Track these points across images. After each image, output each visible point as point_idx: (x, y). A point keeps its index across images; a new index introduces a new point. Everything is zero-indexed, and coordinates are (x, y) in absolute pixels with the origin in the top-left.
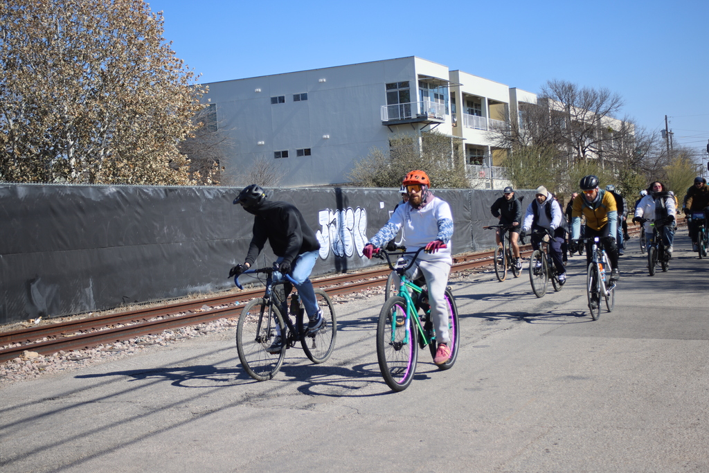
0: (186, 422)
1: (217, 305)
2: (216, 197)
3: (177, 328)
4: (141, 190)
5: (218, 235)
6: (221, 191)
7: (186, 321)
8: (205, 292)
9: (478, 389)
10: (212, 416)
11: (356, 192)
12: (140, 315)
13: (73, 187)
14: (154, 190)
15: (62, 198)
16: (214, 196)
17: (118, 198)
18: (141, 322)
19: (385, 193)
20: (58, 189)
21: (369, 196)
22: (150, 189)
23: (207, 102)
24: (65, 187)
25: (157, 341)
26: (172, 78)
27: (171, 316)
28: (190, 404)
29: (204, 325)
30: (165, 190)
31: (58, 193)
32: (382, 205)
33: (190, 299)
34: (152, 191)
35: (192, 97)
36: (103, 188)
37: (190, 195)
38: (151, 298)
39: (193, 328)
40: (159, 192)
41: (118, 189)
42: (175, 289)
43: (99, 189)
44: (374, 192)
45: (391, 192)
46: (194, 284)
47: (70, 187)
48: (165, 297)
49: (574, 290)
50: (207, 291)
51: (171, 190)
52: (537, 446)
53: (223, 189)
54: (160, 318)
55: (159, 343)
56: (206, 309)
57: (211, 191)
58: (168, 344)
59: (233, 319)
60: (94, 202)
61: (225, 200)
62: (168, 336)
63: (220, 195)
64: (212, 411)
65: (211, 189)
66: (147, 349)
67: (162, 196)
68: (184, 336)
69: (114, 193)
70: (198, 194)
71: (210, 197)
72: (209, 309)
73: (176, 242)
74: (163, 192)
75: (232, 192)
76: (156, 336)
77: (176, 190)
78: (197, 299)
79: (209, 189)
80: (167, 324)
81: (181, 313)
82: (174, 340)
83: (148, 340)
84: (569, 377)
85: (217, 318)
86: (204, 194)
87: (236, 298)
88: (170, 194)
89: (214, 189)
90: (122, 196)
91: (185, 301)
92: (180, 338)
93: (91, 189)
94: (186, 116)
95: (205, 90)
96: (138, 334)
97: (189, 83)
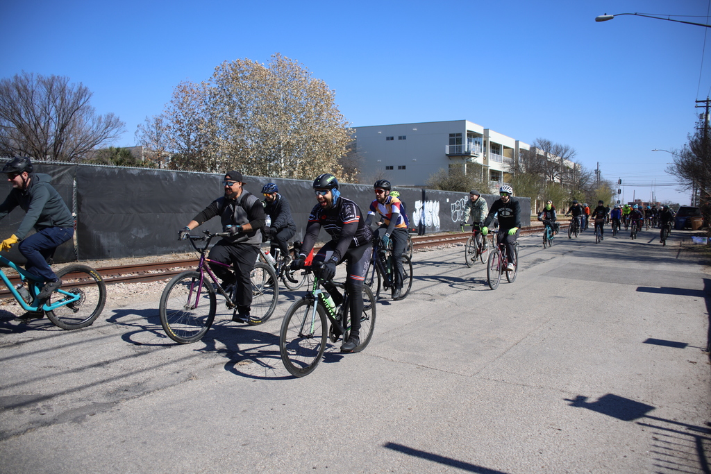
2: (365, 191)
9: (512, 299)
15: (291, 186)
19: (450, 194)
21: (441, 195)
23: (354, 138)
26: (337, 124)
31: (290, 183)
32: (448, 200)
35: (347, 134)
37: (352, 189)
44: (444, 193)
45: (454, 194)
71: (362, 190)
77: (345, 185)
84: (555, 296)
86: (359, 189)
94: (343, 145)
95: (354, 131)
97: (345, 127)
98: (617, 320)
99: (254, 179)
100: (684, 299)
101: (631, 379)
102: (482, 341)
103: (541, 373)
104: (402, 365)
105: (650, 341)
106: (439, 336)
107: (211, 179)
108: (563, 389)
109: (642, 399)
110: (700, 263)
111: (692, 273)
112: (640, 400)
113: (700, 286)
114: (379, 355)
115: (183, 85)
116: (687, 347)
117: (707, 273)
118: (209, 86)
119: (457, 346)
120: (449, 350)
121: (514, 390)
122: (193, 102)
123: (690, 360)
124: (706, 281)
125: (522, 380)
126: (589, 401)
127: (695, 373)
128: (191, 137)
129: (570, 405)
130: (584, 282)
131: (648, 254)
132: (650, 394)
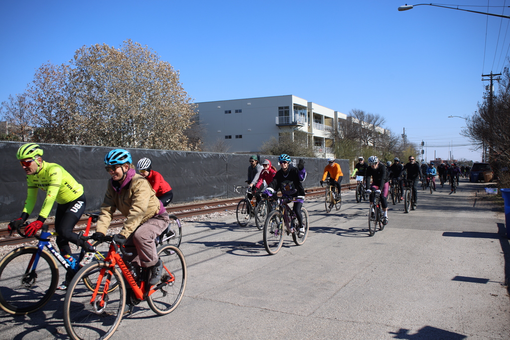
1: (211, 206)
2: (208, 158)
4: (176, 153)
5: (208, 174)
7: (200, 213)
8: (201, 200)
9: (339, 247)
14: (182, 153)
21: (273, 159)
22: (180, 152)
27: (192, 210)
30: (186, 153)
33: (195, 203)
35: (191, 109)
36: (160, 151)
37: (197, 156)
41: (167, 152)
42: (188, 197)
46: (196, 195)
51: (189, 153)
53: (211, 154)
54: (188, 211)
56: (207, 208)
60: (157, 157)
61: (212, 159)
62: (195, 218)
65: (207, 154)
67: (185, 156)
69: (165, 154)
70: (200, 156)
71: (205, 157)
73: (190, 177)
76: (190, 218)
77: (191, 153)
78: (197, 203)
80: (192, 213)
81: (196, 209)
83: (187, 220)
85: (214, 212)
86: (202, 155)
87: (218, 203)
88: (188, 155)
90: (168, 155)
94: (187, 118)
95: (197, 106)
96: (182, 217)
97: (189, 102)
98: (428, 261)
100: (483, 241)
101: (444, 313)
102: (315, 285)
103: (367, 310)
104: (247, 309)
105: (458, 278)
106: (278, 282)
107: (71, 150)
108: (388, 324)
109: (455, 329)
110: (494, 210)
111: (487, 219)
112: (453, 330)
113: (495, 230)
114: (227, 301)
115: (45, 67)
116: (488, 282)
117: (500, 218)
119: (294, 289)
120: (287, 294)
121: (346, 327)
122: (55, 82)
123: (492, 293)
124: (500, 225)
125: (352, 318)
126: (410, 333)
127: (497, 304)
128: (53, 113)
129: (395, 337)
130: (398, 229)
131: (450, 204)
132: (462, 324)
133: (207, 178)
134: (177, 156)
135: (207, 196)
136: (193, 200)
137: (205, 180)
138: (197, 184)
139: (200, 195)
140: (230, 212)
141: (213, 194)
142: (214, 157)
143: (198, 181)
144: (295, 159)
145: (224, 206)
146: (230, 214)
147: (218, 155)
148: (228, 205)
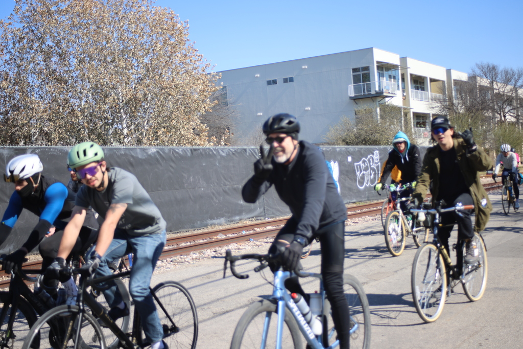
0: (209, 319)
1: (229, 233)
2: (228, 155)
3: (201, 251)
4: (174, 150)
5: (229, 182)
6: (231, 150)
7: (207, 245)
8: (220, 224)
10: (227, 315)
11: (330, 150)
12: (174, 241)
13: (126, 149)
14: (183, 150)
15: (118, 157)
16: (227, 154)
17: (157, 156)
18: (175, 247)
19: (352, 150)
20: (115, 151)
21: (340, 153)
22: (179, 149)
23: (220, 85)
24: (120, 149)
25: (187, 260)
26: (196, 69)
27: (196, 242)
28: (211, 306)
29: (220, 248)
30: (191, 150)
31: (115, 153)
32: (350, 159)
33: (210, 229)
34: (182, 151)
35: (210, 81)
36: (146, 149)
37: (209, 154)
38: (182, 228)
39: (212, 251)
40: (186, 151)
41: (157, 150)
42: (199, 222)
43: (144, 150)
44: (344, 149)
45: (357, 149)
46: (212, 218)
47: (124, 148)
48: (192, 228)
49: (499, 222)
50: (221, 224)
51: (195, 150)
52: (472, 341)
53: (233, 149)
54: (189, 244)
55: (188, 262)
56: (221, 236)
57: (224, 150)
58: (194, 262)
59: (241, 244)
60: (141, 159)
61: (234, 157)
62: (194, 256)
63: (231, 154)
64: (227, 312)
65: (223, 148)
66: (179, 266)
67: (189, 154)
68: (206, 256)
69: (155, 152)
70: (215, 153)
71: (224, 154)
72: (224, 237)
73: (199, 188)
74: (190, 151)
75: (239, 151)
76: (185, 257)
77: (199, 150)
78: (215, 229)
79: (223, 149)
80: (193, 248)
81: (203, 239)
82: (199, 259)
83: (180, 259)
84: (496, 288)
85: (230, 243)
86: (219, 153)
87: (243, 229)
88: (195, 153)
89: (226, 148)
90: (160, 155)
91: (205, 230)
92: (203, 258)
93: (138, 150)
94: (205, 96)
95: (219, 76)
96: (173, 255)
97: (207, 71)
99: (60, 151)
118: (10, 27)
133: (229, 189)
134: (176, 155)
135: (229, 217)
136: (206, 226)
137: (225, 191)
138: (212, 198)
139: (219, 216)
140: (258, 243)
141: (240, 213)
142: (238, 153)
143: (213, 194)
144: (377, 149)
145: (252, 232)
146: (256, 245)
147: (245, 150)
148: (258, 230)
